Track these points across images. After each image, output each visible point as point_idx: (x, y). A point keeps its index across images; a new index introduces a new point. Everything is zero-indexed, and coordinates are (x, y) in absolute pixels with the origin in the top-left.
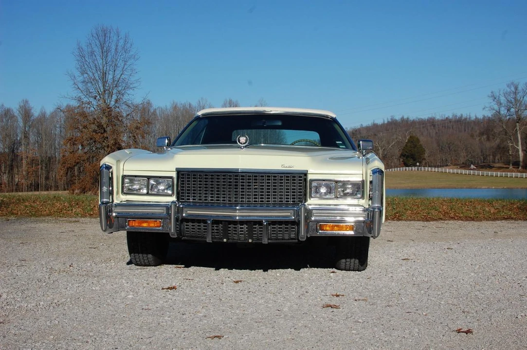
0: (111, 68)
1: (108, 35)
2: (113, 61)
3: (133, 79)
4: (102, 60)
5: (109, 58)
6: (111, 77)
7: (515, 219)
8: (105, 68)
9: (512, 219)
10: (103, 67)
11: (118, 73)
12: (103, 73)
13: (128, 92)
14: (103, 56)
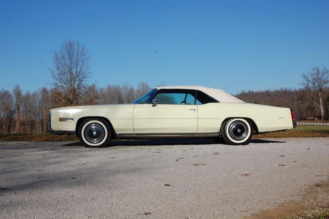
0: (75, 66)
1: (72, 46)
2: (75, 61)
3: (87, 72)
4: (69, 60)
5: (73, 60)
6: (75, 71)
7: (298, 137)
8: (71, 66)
9: (297, 137)
10: (70, 65)
11: (79, 68)
12: (70, 68)
13: (85, 79)
14: (70, 58)
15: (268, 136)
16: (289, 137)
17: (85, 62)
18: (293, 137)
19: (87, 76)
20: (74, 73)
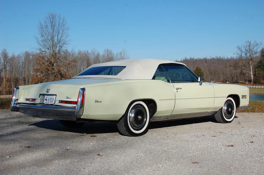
0: (56, 34)
1: (55, 18)
2: (57, 30)
3: (67, 39)
4: (52, 30)
5: (55, 29)
6: (56, 38)
10: (52, 33)
11: (60, 36)
12: (52, 37)
13: (65, 46)
14: (52, 28)
17: (64, 32)
19: (66, 43)
20: (56, 40)
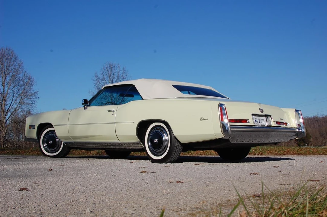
1: (113, 68)
5: (114, 82)
14: (110, 81)
15: (291, 153)
16: (316, 154)
18: (321, 154)
